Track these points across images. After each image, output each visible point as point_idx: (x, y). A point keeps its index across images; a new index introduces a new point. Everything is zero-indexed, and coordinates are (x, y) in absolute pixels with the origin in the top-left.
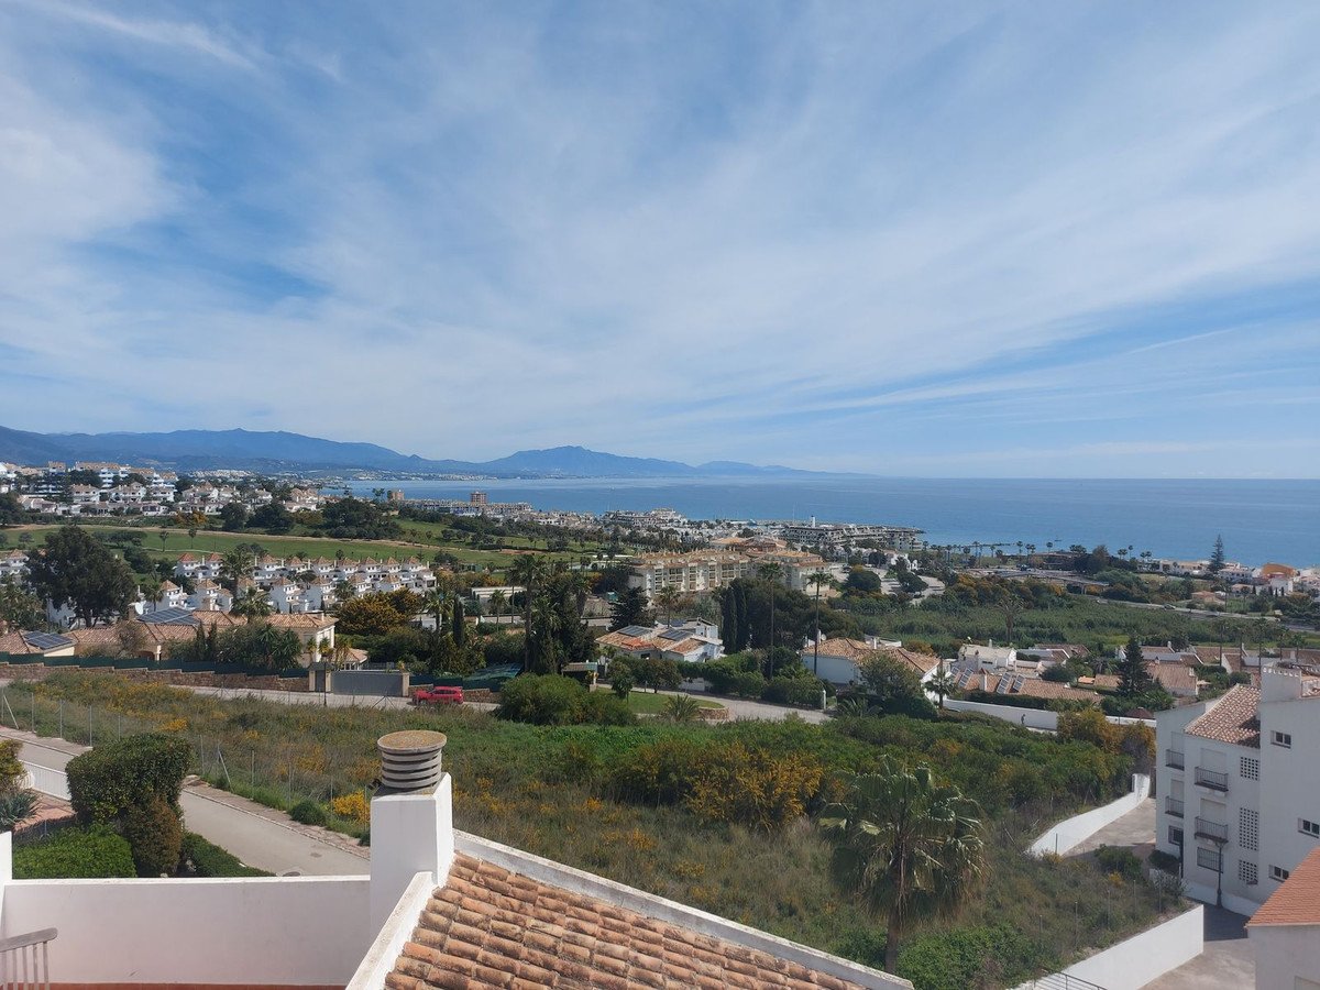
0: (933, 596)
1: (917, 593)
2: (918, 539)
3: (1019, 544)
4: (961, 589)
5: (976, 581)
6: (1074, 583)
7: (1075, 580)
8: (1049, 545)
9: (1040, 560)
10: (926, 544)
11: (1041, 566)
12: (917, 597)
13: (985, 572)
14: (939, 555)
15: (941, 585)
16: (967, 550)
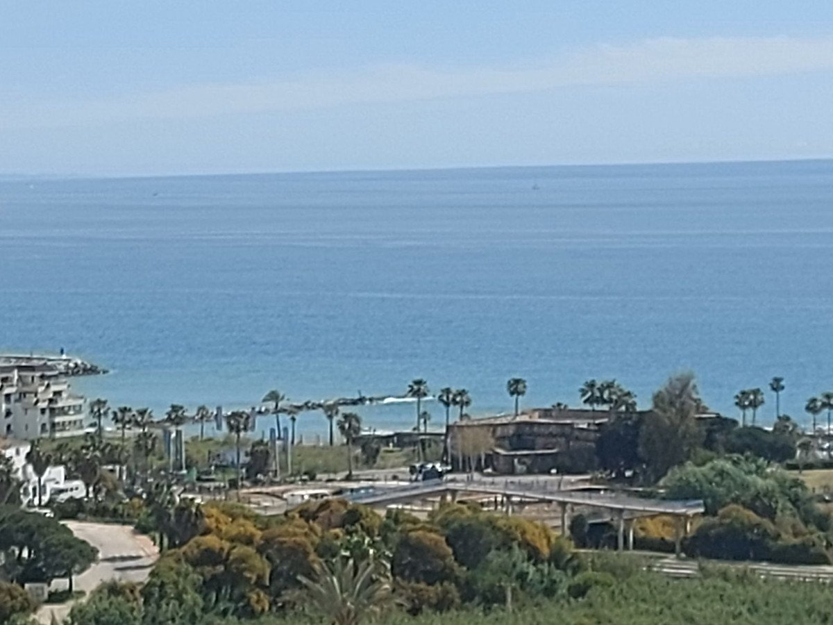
0: (113, 589)
1: (59, 584)
2: (71, 394)
3: (417, 390)
4: (210, 557)
5: (265, 523)
6: (597, 511)
7: (602, 501)
8: (516, 388)
9: (487, 443)
10: (98, 407)
11: (488, 463)
12: (56, 598)
13: (303, 493)
14: (144, 446)
15: (146, 548)
16: (238, 422)
